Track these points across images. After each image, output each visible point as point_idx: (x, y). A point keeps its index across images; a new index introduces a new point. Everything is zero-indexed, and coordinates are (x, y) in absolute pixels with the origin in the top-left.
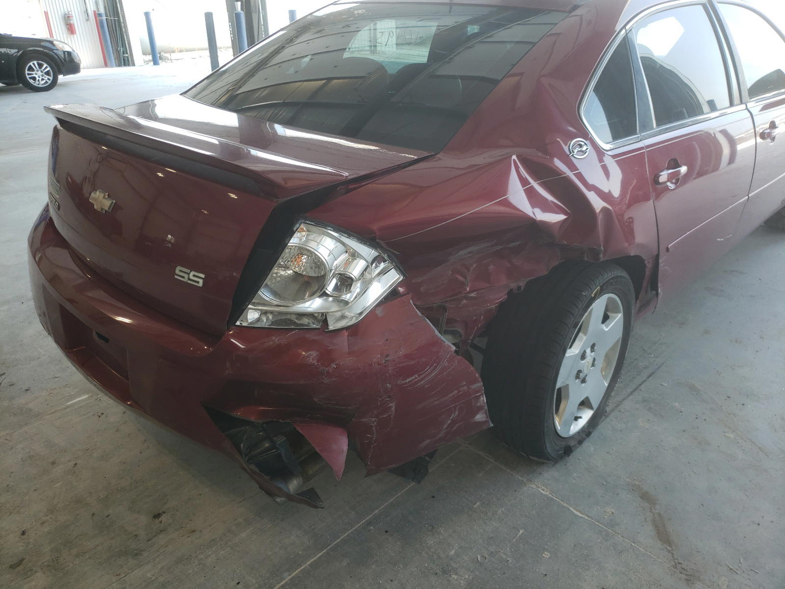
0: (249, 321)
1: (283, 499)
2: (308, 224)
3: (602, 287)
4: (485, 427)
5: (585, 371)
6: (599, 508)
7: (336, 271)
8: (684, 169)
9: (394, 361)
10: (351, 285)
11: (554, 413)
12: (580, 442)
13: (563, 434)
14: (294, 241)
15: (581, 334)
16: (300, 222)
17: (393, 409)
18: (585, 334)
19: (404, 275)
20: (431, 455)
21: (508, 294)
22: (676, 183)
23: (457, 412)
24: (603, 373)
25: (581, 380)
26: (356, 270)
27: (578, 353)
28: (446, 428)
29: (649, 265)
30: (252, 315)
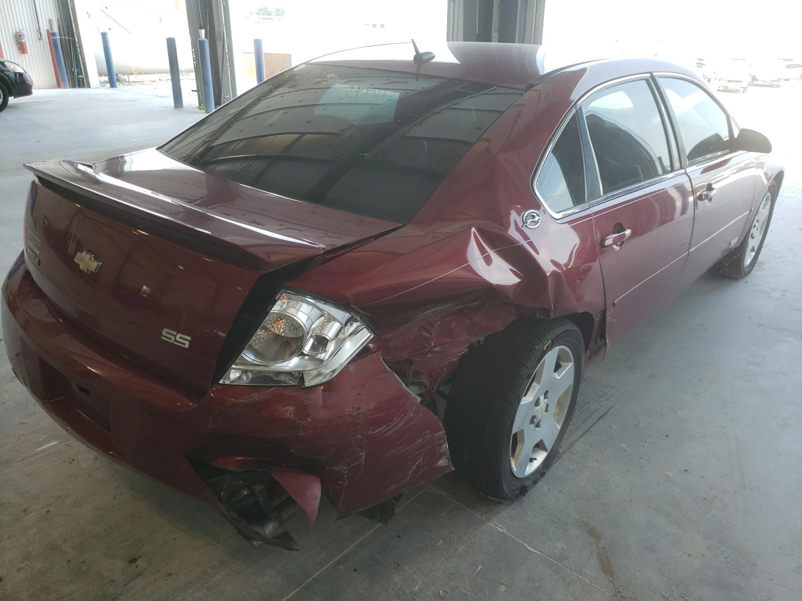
0: (231, 380)
1: (259, 542)
2: (288, 293)
3: (553, 341)
4: (448, 471)
5: (539, 416)
6: (550, 544)
7: (313, 333)
8: (628, 232)
9: (364, 414)
10: (326, 345)
11: (511, 456)
12: (535, 482)
13: (519, 475)
14: (276, 308)
15: (534, 384)
16: (281, 291)
17: (363, 458)
18: (539, 383)
19: (375, 334)
20: (397, 499)
21: (469, 347)
22: (621, 246)
23: (422, 459)
24: (556, 418)
25: (536, 424)
26: (331, 331)
27: (533, 400)
28: (411, 474)
29: (597, 319)
30: (234, 375)
